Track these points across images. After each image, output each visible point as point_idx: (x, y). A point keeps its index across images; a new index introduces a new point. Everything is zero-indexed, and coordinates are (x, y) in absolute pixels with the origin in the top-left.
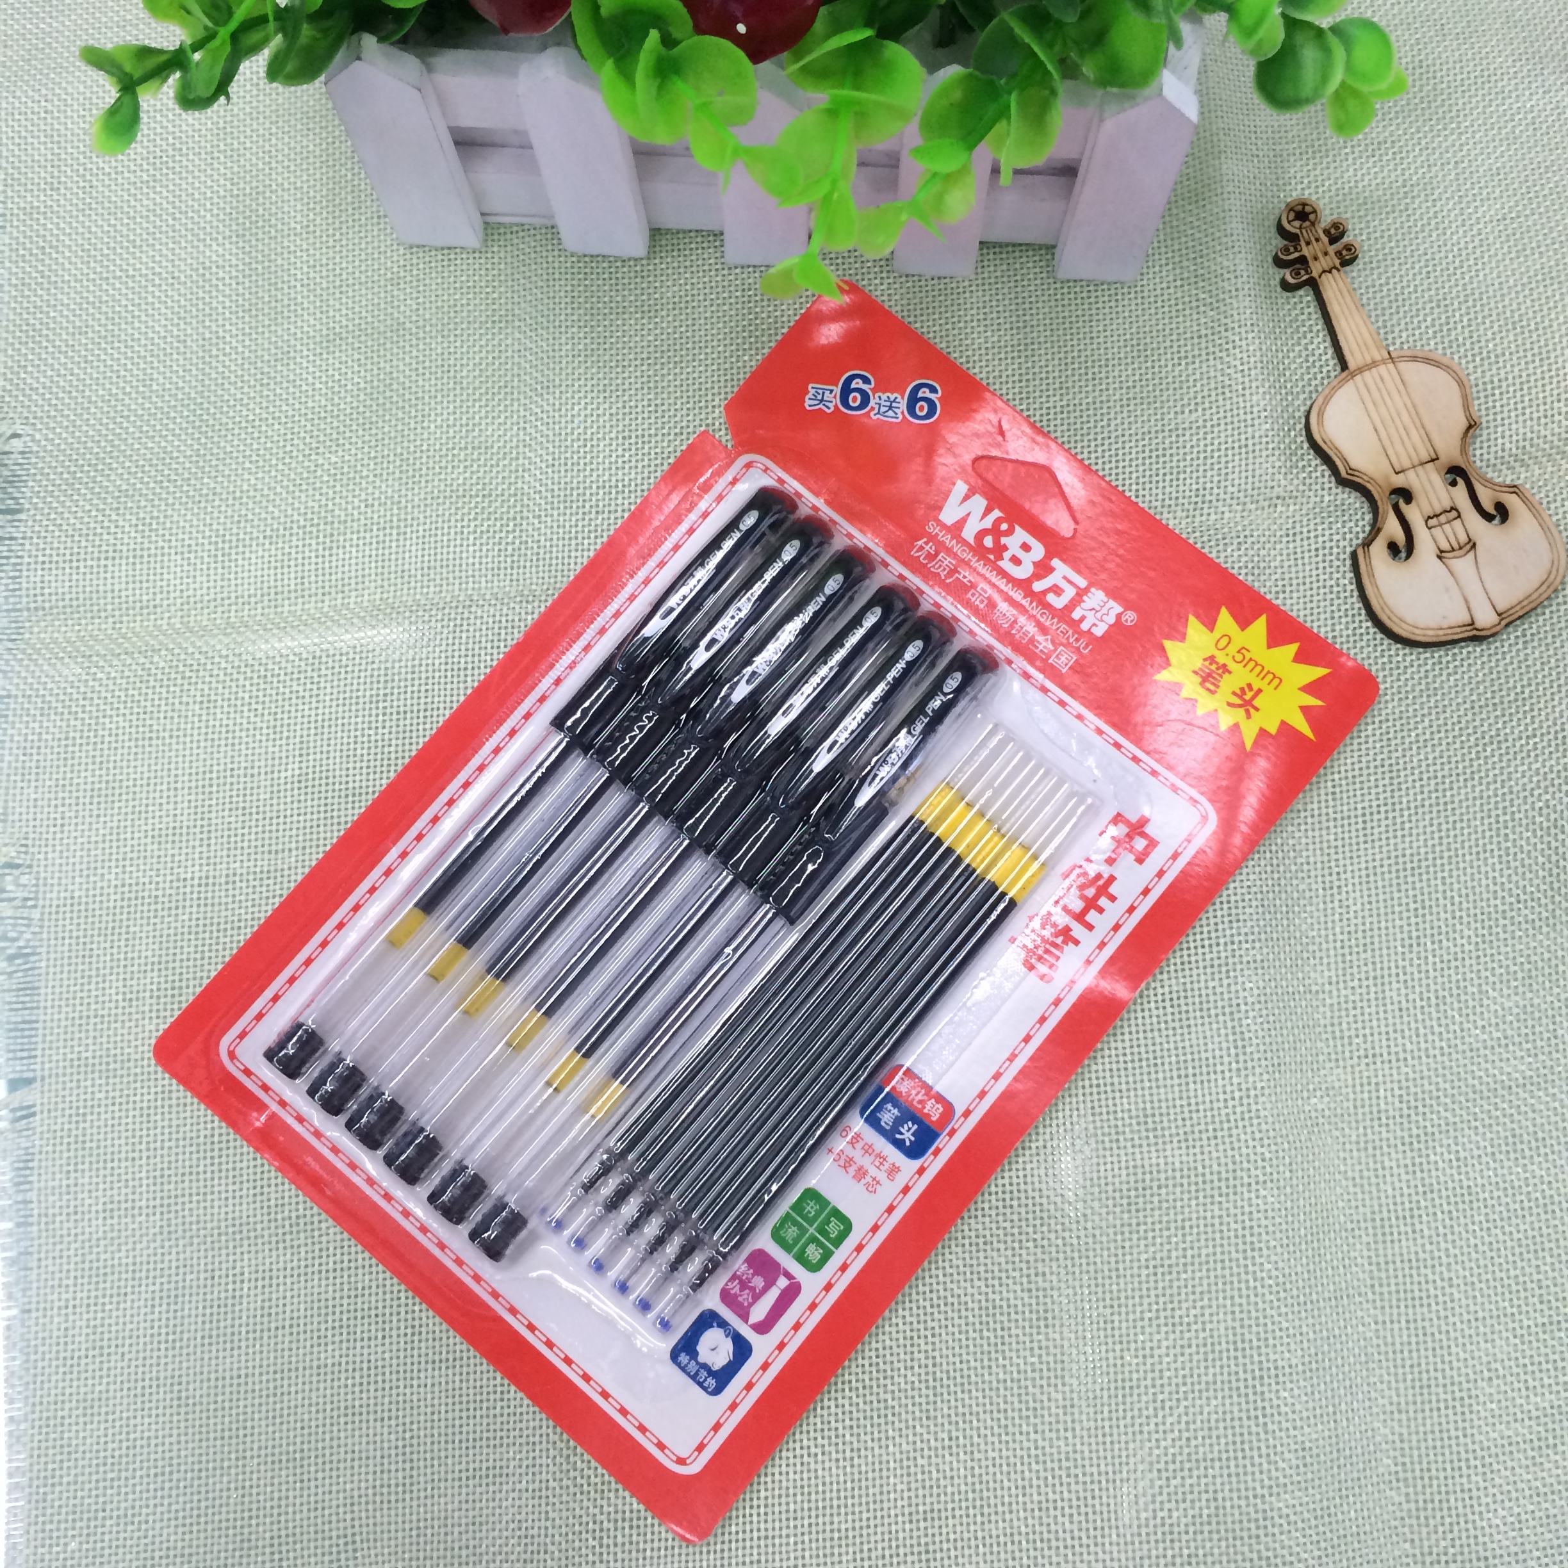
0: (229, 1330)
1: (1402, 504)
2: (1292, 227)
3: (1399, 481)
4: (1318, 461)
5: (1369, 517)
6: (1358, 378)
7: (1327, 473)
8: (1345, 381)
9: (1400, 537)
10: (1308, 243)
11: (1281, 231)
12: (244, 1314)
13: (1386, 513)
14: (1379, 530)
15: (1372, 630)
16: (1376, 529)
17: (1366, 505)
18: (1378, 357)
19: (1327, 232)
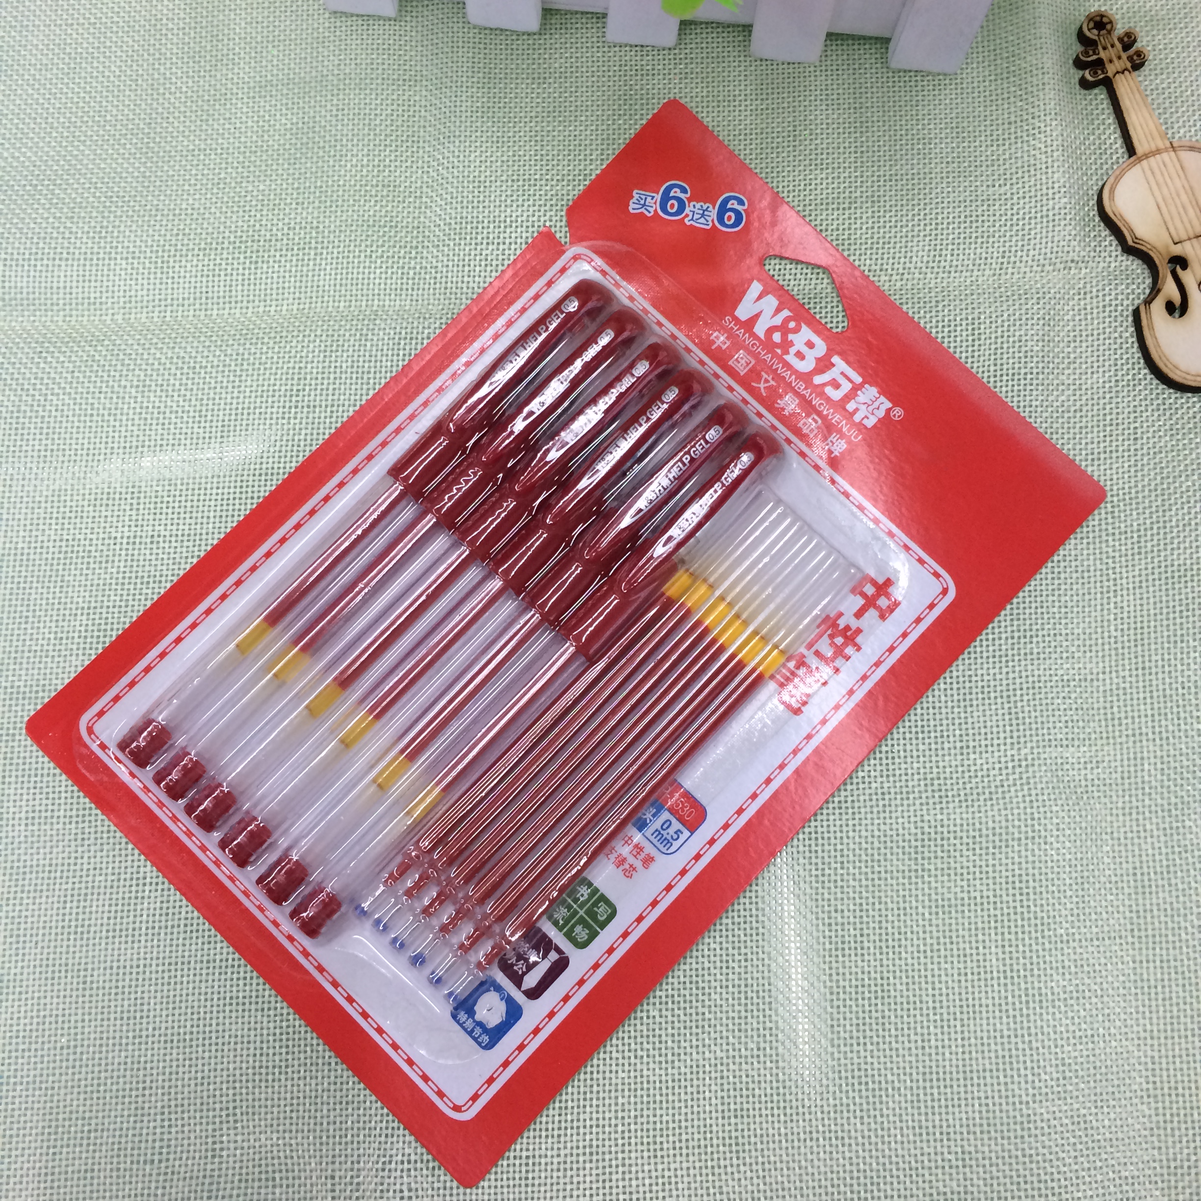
0: (131, 926)
1: (1178, 269)
2: (1092, 35)
3: (1177, 250)
4: (1107, 232)
5: (1149, 281)
6: (1144, 163)
7: (1115, 243)
8: (1133, 164)
9: (1177, 298)
10: (1105, 48)
11: (1081, 37)
12: (145, 913)
13: (1165, 277)
14: (1159, 291)
15: (1149, 377)
16: (1155, 290)
17: (1147, 272)
18: (1161, 145)
19: (1120, 40)
